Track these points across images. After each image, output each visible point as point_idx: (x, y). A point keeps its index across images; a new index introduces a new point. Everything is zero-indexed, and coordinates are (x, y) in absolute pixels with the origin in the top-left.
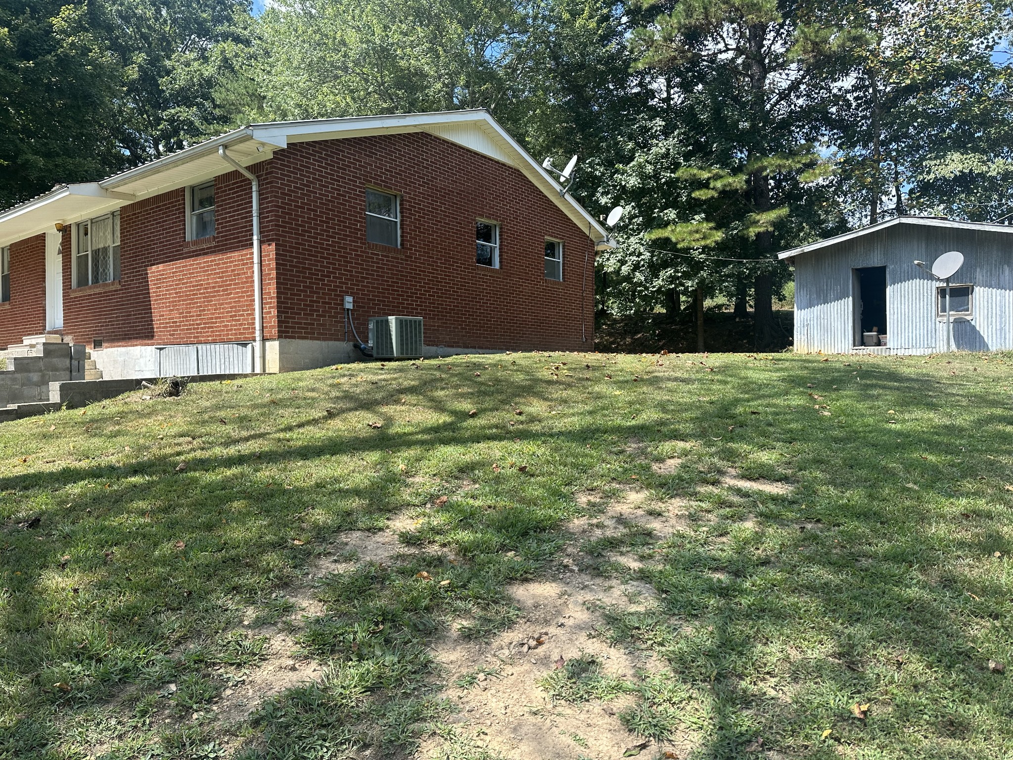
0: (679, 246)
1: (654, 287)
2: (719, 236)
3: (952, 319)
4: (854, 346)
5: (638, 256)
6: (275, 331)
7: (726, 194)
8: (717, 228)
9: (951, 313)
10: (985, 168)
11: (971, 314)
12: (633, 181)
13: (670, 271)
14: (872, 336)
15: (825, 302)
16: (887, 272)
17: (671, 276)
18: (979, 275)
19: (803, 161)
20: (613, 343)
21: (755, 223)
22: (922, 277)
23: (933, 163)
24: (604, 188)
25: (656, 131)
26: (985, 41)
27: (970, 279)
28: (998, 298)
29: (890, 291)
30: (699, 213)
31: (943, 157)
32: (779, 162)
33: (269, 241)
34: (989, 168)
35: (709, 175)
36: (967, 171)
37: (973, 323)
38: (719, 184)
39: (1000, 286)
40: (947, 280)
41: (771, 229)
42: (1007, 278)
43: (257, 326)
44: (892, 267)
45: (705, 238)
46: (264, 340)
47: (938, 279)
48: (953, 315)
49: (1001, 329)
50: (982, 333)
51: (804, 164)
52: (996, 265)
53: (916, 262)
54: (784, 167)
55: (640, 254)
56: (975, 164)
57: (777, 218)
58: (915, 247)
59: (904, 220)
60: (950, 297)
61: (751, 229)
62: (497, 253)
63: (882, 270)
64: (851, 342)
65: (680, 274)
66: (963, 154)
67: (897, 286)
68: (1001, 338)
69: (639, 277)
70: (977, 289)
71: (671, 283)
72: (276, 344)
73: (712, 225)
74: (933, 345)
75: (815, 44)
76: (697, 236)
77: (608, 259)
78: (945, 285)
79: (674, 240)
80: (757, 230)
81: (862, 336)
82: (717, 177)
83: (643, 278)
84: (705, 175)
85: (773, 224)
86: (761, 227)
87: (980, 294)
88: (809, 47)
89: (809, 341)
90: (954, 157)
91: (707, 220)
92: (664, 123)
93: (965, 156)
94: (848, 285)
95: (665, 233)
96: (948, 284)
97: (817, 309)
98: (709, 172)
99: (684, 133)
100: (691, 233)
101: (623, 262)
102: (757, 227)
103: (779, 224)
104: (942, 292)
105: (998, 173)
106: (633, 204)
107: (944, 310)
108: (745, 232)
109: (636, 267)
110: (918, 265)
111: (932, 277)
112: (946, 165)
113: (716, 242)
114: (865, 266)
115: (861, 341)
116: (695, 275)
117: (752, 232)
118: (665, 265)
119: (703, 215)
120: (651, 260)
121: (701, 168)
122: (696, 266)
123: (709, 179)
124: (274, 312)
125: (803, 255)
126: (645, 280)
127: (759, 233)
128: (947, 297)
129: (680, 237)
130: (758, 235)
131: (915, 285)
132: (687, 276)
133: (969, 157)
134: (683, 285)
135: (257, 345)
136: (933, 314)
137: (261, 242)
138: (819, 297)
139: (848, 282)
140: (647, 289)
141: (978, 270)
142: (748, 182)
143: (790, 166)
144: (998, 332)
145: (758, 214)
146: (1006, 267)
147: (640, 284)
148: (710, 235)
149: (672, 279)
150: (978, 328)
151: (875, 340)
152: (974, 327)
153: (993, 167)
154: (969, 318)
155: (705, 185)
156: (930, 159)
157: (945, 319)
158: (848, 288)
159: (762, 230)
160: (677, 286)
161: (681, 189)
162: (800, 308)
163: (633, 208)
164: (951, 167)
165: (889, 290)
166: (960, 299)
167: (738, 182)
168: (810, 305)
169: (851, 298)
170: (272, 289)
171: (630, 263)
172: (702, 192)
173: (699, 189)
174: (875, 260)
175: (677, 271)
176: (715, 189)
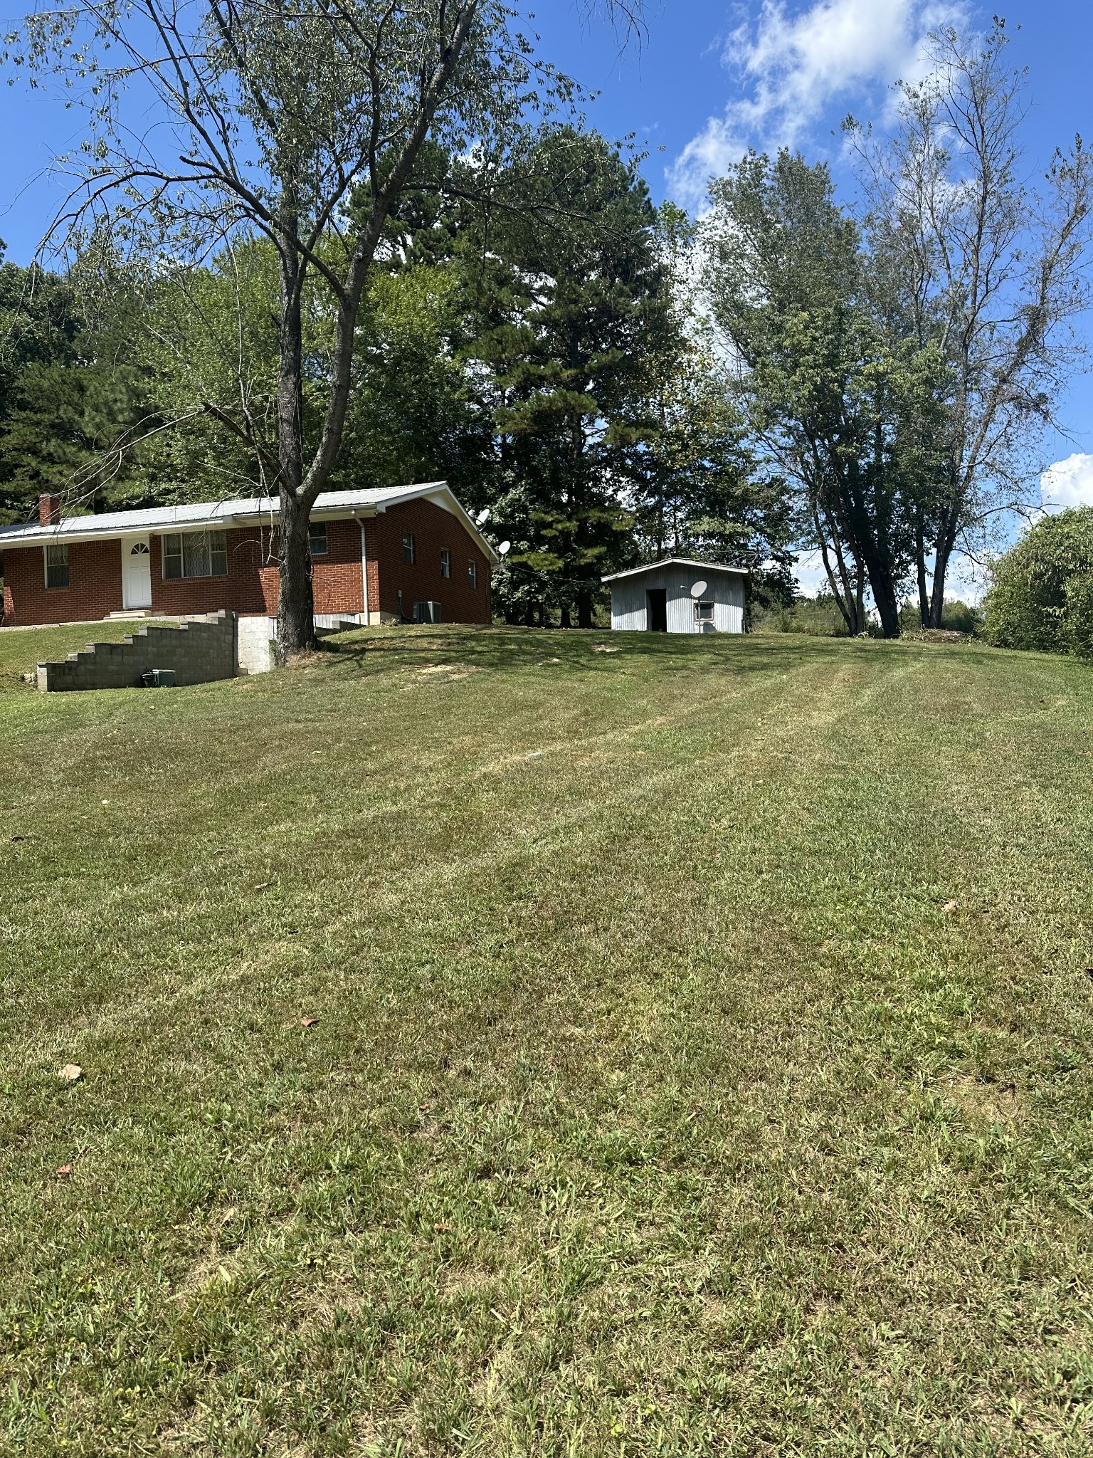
0: (535, 569)
2: (561, 563)
3: (702, 623)
6: (377, 607)
7: (565, 534)
8: (559, 558)
9: (702, 618)
11: (713, 620)
13: (526, 587)
15: (630, 611)
16: (666, 593)
17: (527, 591)
18: (716, 596)
21: (584, 556)
22: (686, 597)
27: (711, 598)
28: (726, 610)
29: (669, 605)
30: (545, 546)
32: (599, 514)
33: (373, 560)
35: (552, 519)
37: (714, 624)
38: (560, 527)
39: (726, 604)
40: (699, 599)
41: (595, 561)
42: (729, 597)
43: (366, 604)
44: (669, 590)
45: (551, 564)
46: (369, 611)
47: (694, 598)
48: (703, 620)
49: (728, 629)
52: (725, 590)
53: (682, 587)
54: (603, 518)
55: (502, 574)
56: (717, 525)
57: (598, 553)
58: (681, 578)
59: (675, 560)
60: (701, 609)
61: (581, 560)
62: (448, 568)
63: (664, 591)
65: (533, 590)
67: (672, 602)
69: (503, 590)
70: (716, 605)
71: (528, 596)
72: (378, 613)
73: (555, 555)
75: (621, 436)
76: (544, 562)
78: (698, 601)
79: (528, 564)
80: (585, 561)
82: (559, 522)
84: (549, 518)
85: (596, 557)
86: (588, 558)
87: (718, 607)
88: (618, 436)
90: (704, 521)
91: (550, 551)
92: (514, 475)
93: (710, 520)
94: (644, 601)
95: (523, 559)
97: (625, 614)
98: (551, 517)
99: (529, 484)
100: (539, 560)
102: (584, 559)
103: (599, 557)
104: (696, 605)
105: (730, 532)
106: (494, 535)
107: (698, 617)
108: (577, 561)
109: (500, 583)
110: (684, 589)
111: (691, 597)
112: (700, 526)
114: (654, 589)
116: (543, 591)
117: (582, 562)
118: (522, 583)
119: (548, 547)
120: (512, 578)
121: (546, 513)
122: (543, 585)
123: (553, 521)
124: (377, 597)
125: (617, 580)
128: (699, 609)
129: (531, 563)
130: (587, 564)
131: (682, 602)
132: (538, 591)
133: (713, 521)
134: (535, 598)
135: (366, 613)
136: (693, 617)
137: (367, 560)
138: (626, 608)
139: (644, 598)
141: (715, 593)
145: (586, 550)
146: (728, 592)
147: (503, 596)
148: (554, 562)
149: (528, 593)
150: (716, 628)
152: (714, 628)
154: (711, 622)
155: (549, 525)
157: (699, 623)
158: (644, 603)
159: (588, 561)
160: (531, 598)
162: (615, 615)
164: (703, 527)
165: (667, 604)
166: (707, 610)
167: (572, 526)
168: (621, 613)
169: (646, 610)
170: (376, 584)
172: (547, 531)
173: (545, 528)
174: (660, 585)
175: (531, 587)
176: (556, 529)
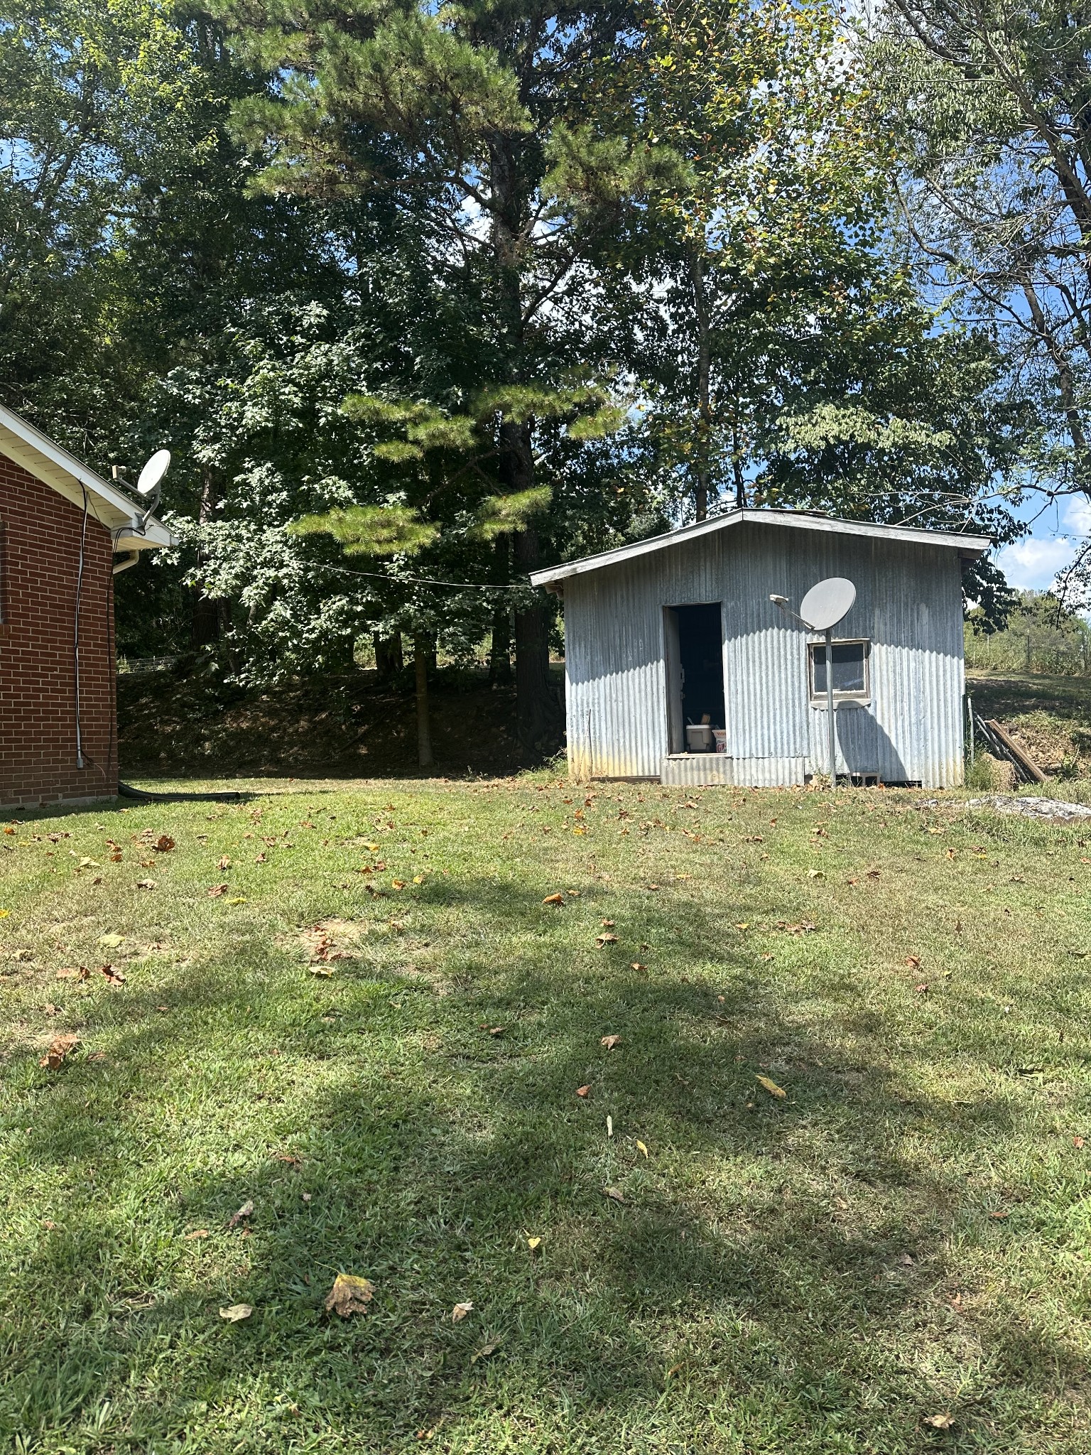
0: (348, 551)
1: (313, 630)
2: (428, 535)
3: (836, 703)
4: (671, 752)
5: (277, 569)
7: (439, 455)
8: (426, 520)
9: (835, 692)
10: (873, 435)
11: (866, 696)
12: (255, 415)
13: (340, 602)
14: (700, 731)
15: (619, 669)
16: (723, 615)
17: (341, 611)
18: (879, 622)
19: (576, 400)
20: (273, 729)
21: (495, 513)
22: (782, 626)
23: (791, 421)
24: (208, 429)
25: (311, 326)
26: (860, 233)
27: (864, 630)
28: (912, 665)
29: (730, 652)
30: (393, 490)
31: (810, 410)
34: (879, 434)
35: (408, 415)
36: (845, 438)
37: (871, 711)
38: (422, 433)
39: (914, 644)
40: (827, 632)
41: (521, 527)
42: (926, 628)
44: (730, 604)
45: (399, 537)
47: (812, 630)
48: (840, 695)
49: (919, 722)
50: (886, 731)
51: (576, 405)
52: (906, 604)
53: (773, 597)
54: (541, 407)
55: (282, 565)
56: (858, 425)
57: (530, 506)
58: (771, 567)
59: (750, 516)
60: (833, 662)
61: (487, 526)
63: (716, 608)
64: (665, 745)
65: (359, 608)
66: (838, 408)
67: (741, 641)
68: (918, 740)
69: (280, 610)
70: (876, 648)
71: (345, 624)
73: (412, 512)
74: (805, 753)
76: (385, 533)
77: (216, 572)
78: (822, 639)
79: (338, 538)
80: (498, 528)
81: (685, 732)
82: (420, 420)
83: (288, 614)
84: (398, 414)
85: (525, 517)
86: (502, 522)
87: (881, 657)
88: (580, 177)
89: (593, 743)
90: (824, 413)
91: (409, 503)
92: (325, 312)
93: (842, 412)
94: (656, 638)
95: (328, 524)
96: (828, 638)
97: (604, 683)
98: (407, 409)
100: (372, 526)
101: (246, 578)
102: (495, 522)
103: (534, 518)
104: (817, 653)
105: (894, 444)
106: (269, 465)
107: (821, 686)
108: (476, 531)
109: (276, 590)
110: (777, 602)
111: (799, 626)
112: (814, 425)
113: (421, 547)
114: (685, 601)
115: (682, 743)
116: (393, 609)
117: (490, 530)
118: (330, 588)
119: (402, 494)
120: (304, 577)
122: (394, 595)
123: (405, 421)
125: (576, 577)
126: (294, 616)
127: (502, 534)
128: (828, 663)
129: (350, 533)
130: (501, 538)
131: (770, 638)
132: (374, 611)
133: (848, 413)
134: (367, 630)
136: (803, 694)
138: (606, 660)
139: (656, 631)
140: (298, 634)
141: (877, 612)
142: (475, 431)
143: (551, 406)
144: (914, 729)
145: (500, 497)
146: (923, 607)
148: (411, 531)
149: (346, 617)
150: (879, 722)
151: (706, 740)
152: (872, 719)
153: (886, 432)
154: (863, 702)
155: (397, 433)
156: (788, 414)
157: (825, 704)
158: (657, 644)
159: (507, 528)
161: (361, 441)
162: (576, 681)
163: (271, 473)
164: (822, 429)
165: (727, 648)
166: (849, 665)
167: (459, 431)
168: (593, 675)
169: (662, 663)
171: (261, 583)
172: (392, 447)
173: (388, 440)
174: (702, 591)
175: (353, 602)
176: (416, 442)
